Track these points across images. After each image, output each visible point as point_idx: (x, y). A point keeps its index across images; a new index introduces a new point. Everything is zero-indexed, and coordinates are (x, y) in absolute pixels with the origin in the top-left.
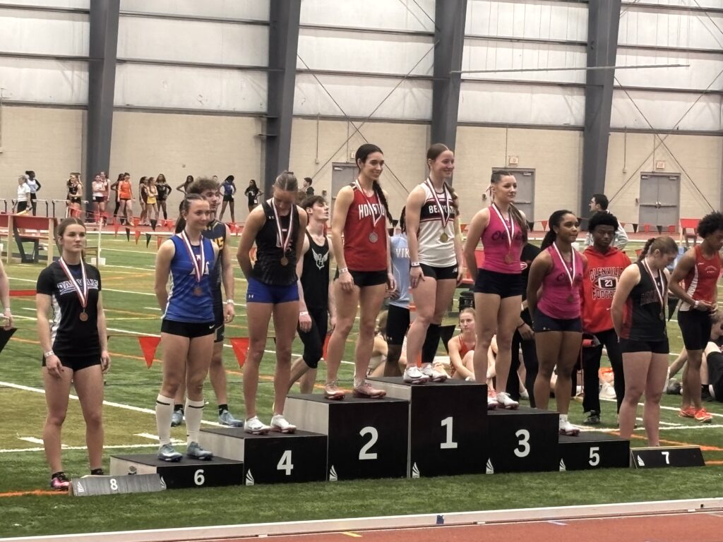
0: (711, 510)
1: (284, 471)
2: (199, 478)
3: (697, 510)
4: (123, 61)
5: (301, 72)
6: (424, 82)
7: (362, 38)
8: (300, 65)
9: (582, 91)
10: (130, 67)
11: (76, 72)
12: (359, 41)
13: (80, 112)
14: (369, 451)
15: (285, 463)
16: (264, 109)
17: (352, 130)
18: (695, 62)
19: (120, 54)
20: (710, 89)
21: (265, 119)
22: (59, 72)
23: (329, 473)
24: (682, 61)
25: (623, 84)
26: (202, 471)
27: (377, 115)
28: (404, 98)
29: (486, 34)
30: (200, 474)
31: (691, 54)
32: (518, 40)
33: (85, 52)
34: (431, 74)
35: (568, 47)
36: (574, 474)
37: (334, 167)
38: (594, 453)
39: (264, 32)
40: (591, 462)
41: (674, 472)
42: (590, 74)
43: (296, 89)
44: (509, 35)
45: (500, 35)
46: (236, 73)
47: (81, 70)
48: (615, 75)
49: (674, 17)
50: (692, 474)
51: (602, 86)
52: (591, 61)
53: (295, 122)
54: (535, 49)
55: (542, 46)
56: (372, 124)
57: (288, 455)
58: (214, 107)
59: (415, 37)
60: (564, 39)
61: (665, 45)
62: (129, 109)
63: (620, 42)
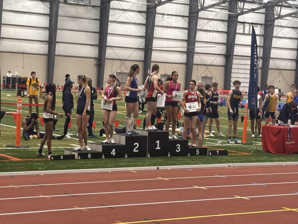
0: (231, 167)
1: (113, 155)
2: (89, 156)
3: (227, 167)
4: (58, 42)
5: (108, 46)
6: (142, 50)
7: (125, 37)
8: (108, 44)
9: (186, 53)
10: (60, 44)
11: (45, 45)
12: (124, 38)
13: (46, 56)
14: (136, 150)
15: (113, 152)
16: (97, 56)
17: (122, 63)
18: (217, 46)
19: (57, 40)
20: (221, 54)
21: (97, 60)
22: (40, 45)
23: (125, 155)
24: (214, 46)
25: (197, 52)
26: (90, 154)
27: (129, 59)
28: (137, 54)
29: (159, 37)
30: (90, 155)
31: (216, 44)
32: (168, 39)
33: (47, 40)
34: (144, 48)
35: (182, 41)
36: (192, 157)
37: (117, 73)
38: (197, 151)
39: (98, 35)
40: (197, 154)
41: (219, 157)
42: (188, 49)
43: (106, 51)
44: (166, 37)
45: (163, 37)
46: (89, 47)
47: (46, 44)
48: (195, 49)
49: (212, 33)
50: (225, 157)
51: (191, 52)
52: (188, 45)
53: (106, 60)
54: (173, 41)
55: (175, 40)
56: (127, 61)
57: (114, 150)
58: (83, 56)
59: (140, 37)
60: (181, 39)
61: (209, 41)
62: (59, 56)
63: (196, 40)
